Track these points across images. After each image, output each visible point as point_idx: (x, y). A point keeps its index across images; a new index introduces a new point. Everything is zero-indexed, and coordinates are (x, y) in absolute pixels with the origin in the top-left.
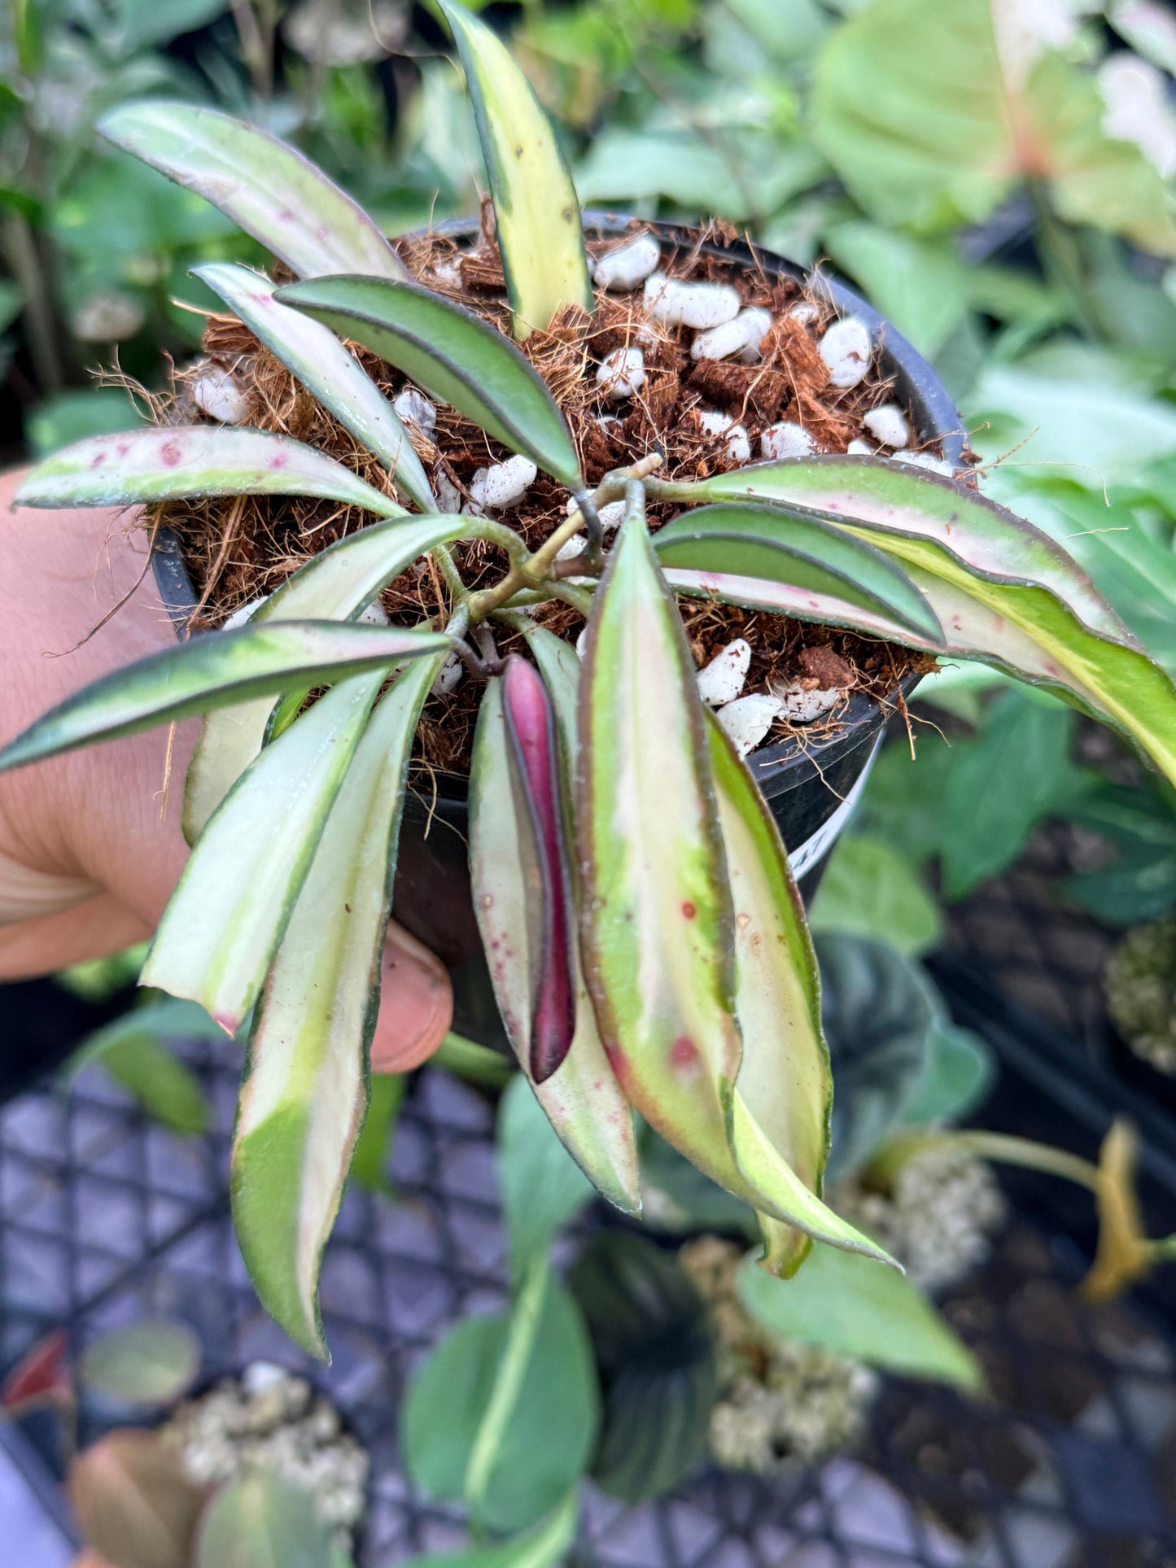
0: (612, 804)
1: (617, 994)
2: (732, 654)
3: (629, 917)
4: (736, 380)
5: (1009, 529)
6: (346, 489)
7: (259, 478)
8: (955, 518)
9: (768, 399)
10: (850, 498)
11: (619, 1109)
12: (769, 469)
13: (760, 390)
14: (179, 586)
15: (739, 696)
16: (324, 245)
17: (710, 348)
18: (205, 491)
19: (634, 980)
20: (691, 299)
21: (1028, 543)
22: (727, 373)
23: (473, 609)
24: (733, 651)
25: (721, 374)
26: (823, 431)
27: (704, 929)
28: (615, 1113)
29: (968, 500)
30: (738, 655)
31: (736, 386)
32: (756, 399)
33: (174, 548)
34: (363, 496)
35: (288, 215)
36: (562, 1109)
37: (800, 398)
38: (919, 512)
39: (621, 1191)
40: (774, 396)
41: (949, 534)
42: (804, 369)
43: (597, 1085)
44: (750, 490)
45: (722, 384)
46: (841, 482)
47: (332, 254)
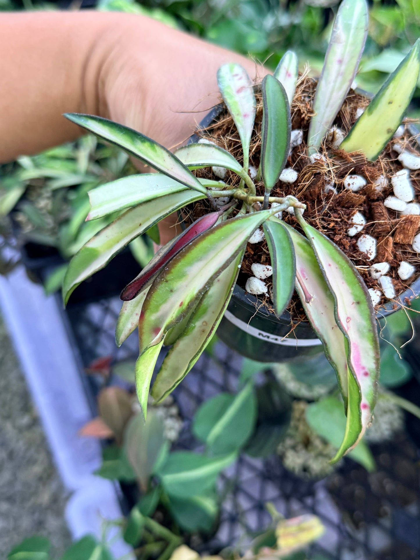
1: (153, 303)
2: (266, 268)
3: (171, 291)
4: (379, 216)
5: (369, 322)
7: (238, 115)
8: (358, 303)
9: (379, 229)
10: (337, 268)
11: (135, 324)
12: (325, 239)
13: (380, 224)
15: (261, 279)
16: (337, 77)
17: (391, 203)
18: (229, 106)
19: (160, 305)
20: (400, 185)
21: (370, 330)
22: (380, 212)
23: (236, 193)
24: (268, 268)
25: (378, 210)
26: (384, 252)
27: (179, 311)
28: (134, 323)
30: (268, 270)
31: (377, 217)
32: (376, 225)
33: (219, 112)
35: (340, 62)
36: (126, 310)
37: (388, 238)
38: (350, 291)
39: (119, 339)
40: (380, 230)
41: (352, 304)
42: (404, 234)
43: (137, 314)
44: (313, 238)
45: (375, 213)
46: (339, 262)
47: (335, 81)
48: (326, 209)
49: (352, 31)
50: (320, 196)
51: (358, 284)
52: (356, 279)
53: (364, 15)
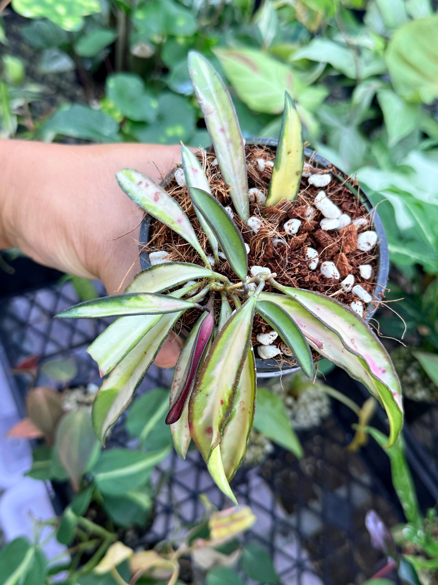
0: (214, 368)
1: (196, 412)
2: (271, 335)
3: (207, 395)
4: (325, 241)
5: (368, 335)
6: (192, 240)
7: (173, 223)
8: (353, 325)
9: (330, 252)
10: (325, 308)
12: (305, 292)
13: (329, 248)
14: (145, 234)
15: (270, 345)
16: (228, 146)
17: (326, 225)
18: (158, 218)
19: (202, 410)
20: (326, 208)
21: (372, 340)
22: (323, 238)
23: (211, 288)
24: (272, 335)
25: (321, 238)
26: (343, 267)
27: (223, 409)
28: (187, 435)
29: (360, 322)
30: (273, 336)
31: (324, 243)
32: (327, 251)
33: (149, 221)
34: (195, 244)
35: (222, 130)
36: (175, 428)
37: (341, 255)
38: (343, 320)
39: (181, 453)
40: (333, 253)
41: (349, 329)
42: (349, 244)
44: (296, 296)
45: (320, 241)
46: (324, 303)
47: (229, 150)
48: (287, 262)
49: (214, 96)
50: (276, 253)
51: (347, 312)
52: (344, 309)
53: (214, 75)
